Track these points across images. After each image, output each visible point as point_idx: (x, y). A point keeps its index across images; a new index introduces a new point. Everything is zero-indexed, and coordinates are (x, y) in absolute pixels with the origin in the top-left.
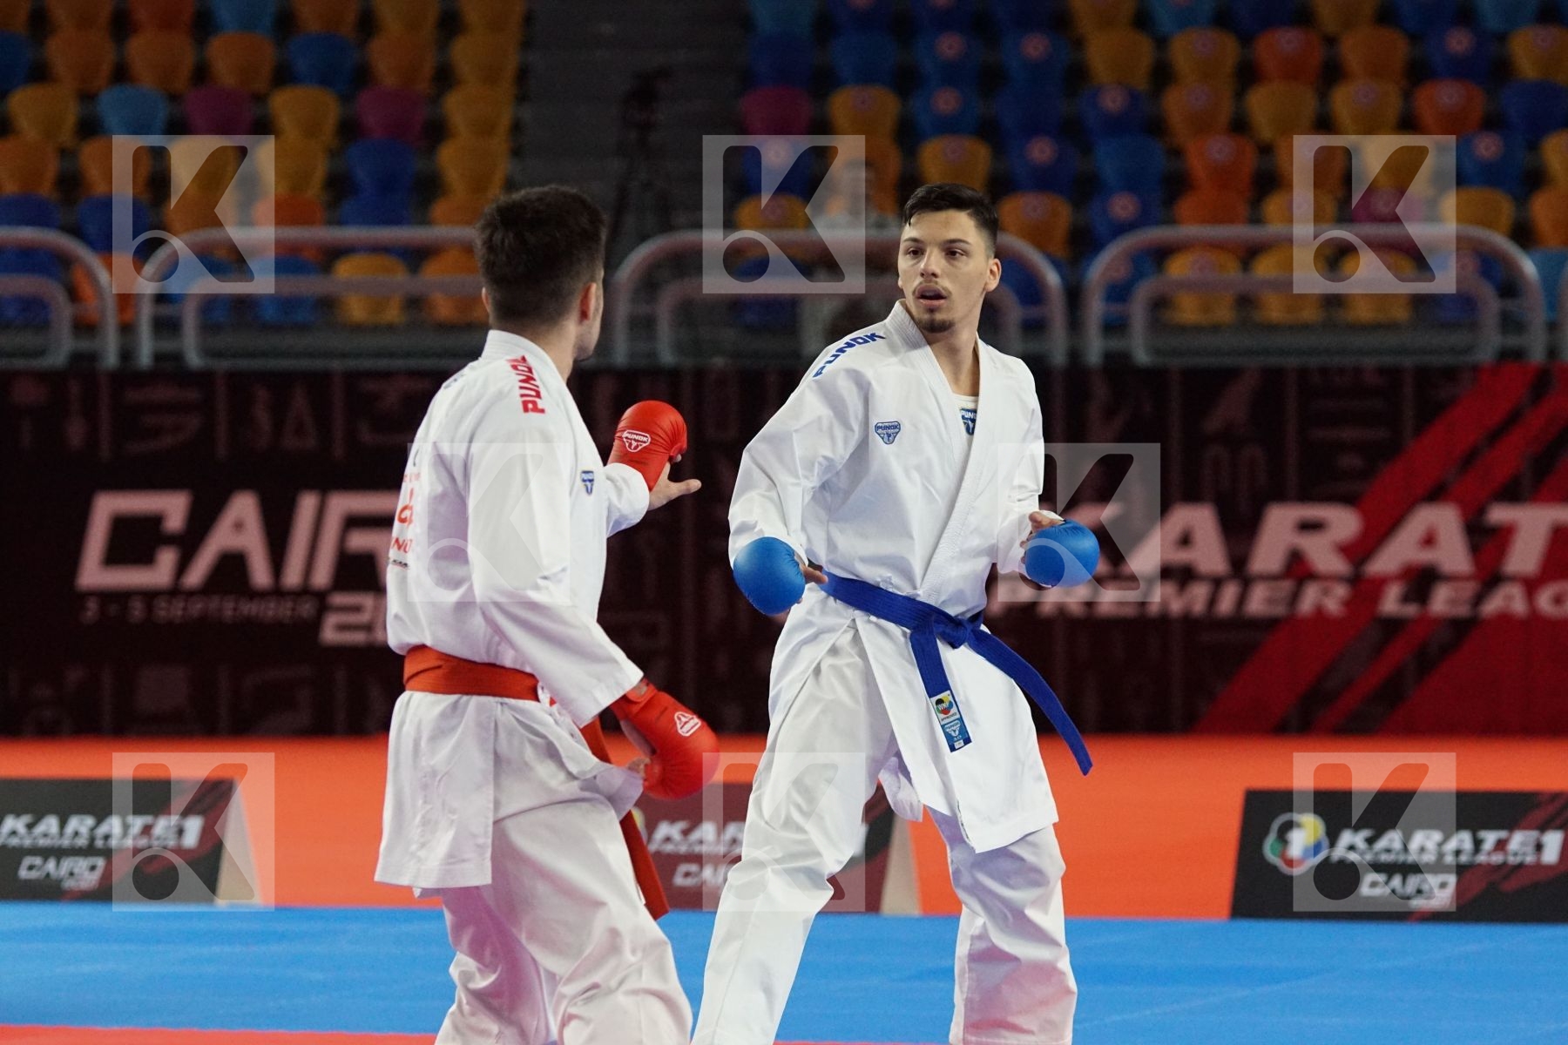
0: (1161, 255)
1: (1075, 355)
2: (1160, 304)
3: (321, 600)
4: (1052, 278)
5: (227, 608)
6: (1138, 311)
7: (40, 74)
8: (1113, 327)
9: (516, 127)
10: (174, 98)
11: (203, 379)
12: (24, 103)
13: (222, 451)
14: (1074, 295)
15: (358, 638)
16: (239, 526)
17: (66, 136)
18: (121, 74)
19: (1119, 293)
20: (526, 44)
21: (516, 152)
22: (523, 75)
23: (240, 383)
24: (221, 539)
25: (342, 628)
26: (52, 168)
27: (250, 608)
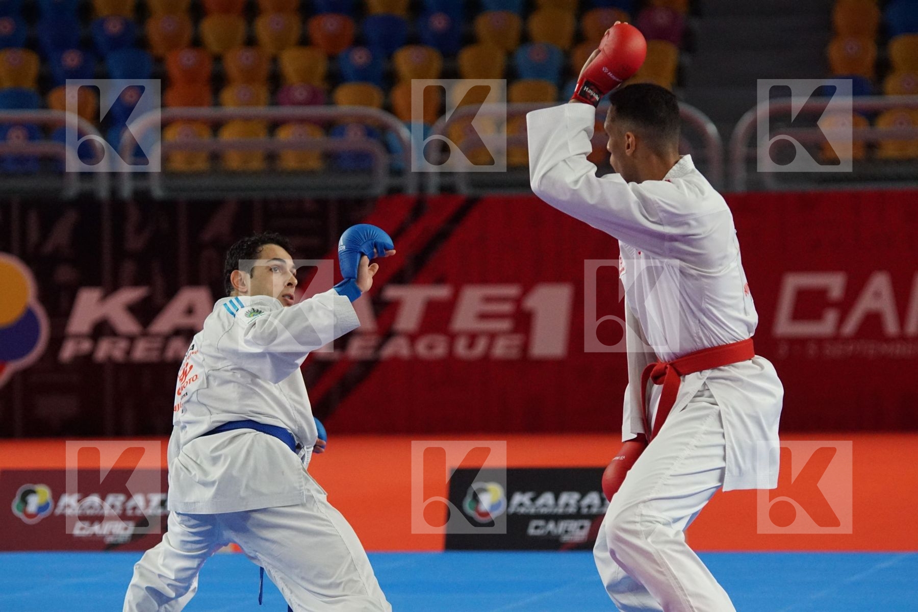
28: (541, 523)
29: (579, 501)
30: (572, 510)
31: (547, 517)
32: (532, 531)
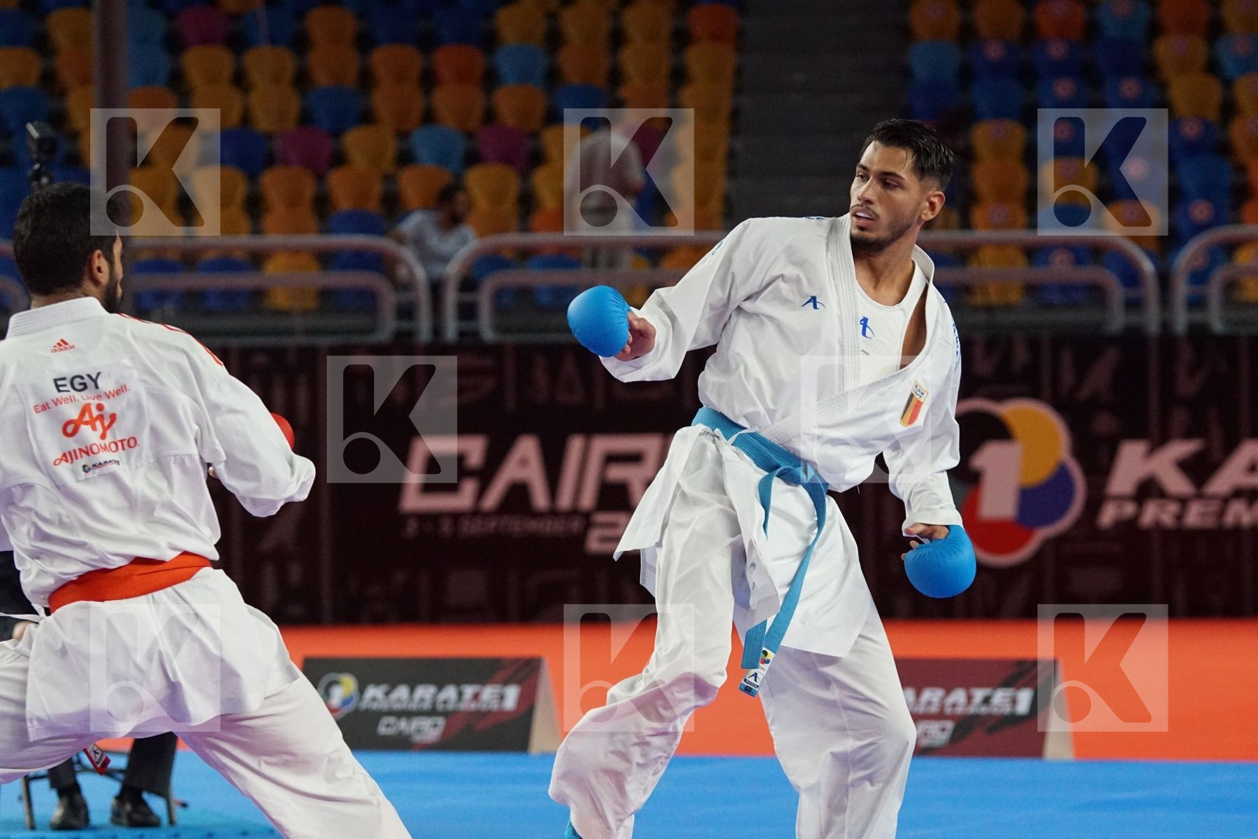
0: (1230, 248)
1: (1166, 326)
2: (1231, 286)
3: (587, 517)
4: (1148, 266)
5: (516, 525)
6: (1214, 291)
7: (367, 118)
8: (1196, 303)
9: (731, 155)
10: (469, 135)
11: (495, 350)
12: (355, 141)
13: (510, 403)
14: (1165, 280)
16: (524, 462)
17: (387, 165)
18: (429, 117)
19: (1199, 277)
20: (737, 91)
21: (732, 174)
22: (735, 114)
23: (524, 354)
24: (510, 472)
25: (603, 539)
26: (377, 189)
27: (533, 525)
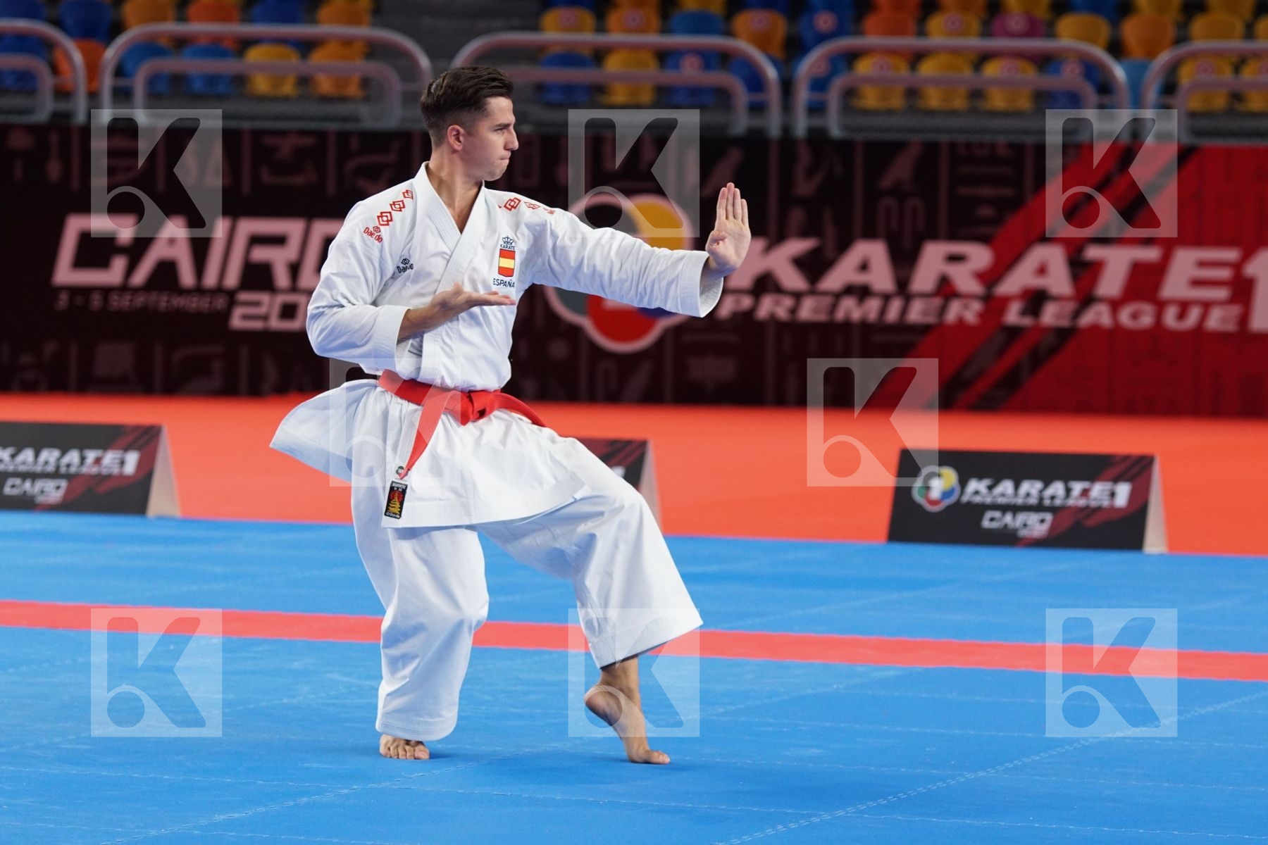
0: (851, 57)
1: (786, 129)
2: (850, 94)
3: (231, 295)
4: (771, 73)
5: (162, 301)
6: (832, 98)
8: (815, 109)
14: (787, 85)
15: (257, 325)
16: (172, 241)
19: (820, 84)
24: (158, 252)
25: (246, 317)
27: (179, 302)
28: (997, 514)
29: (1041, 491)
30: (1033, 501)
31: (1005, 508)
32: (986, 524)
